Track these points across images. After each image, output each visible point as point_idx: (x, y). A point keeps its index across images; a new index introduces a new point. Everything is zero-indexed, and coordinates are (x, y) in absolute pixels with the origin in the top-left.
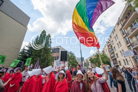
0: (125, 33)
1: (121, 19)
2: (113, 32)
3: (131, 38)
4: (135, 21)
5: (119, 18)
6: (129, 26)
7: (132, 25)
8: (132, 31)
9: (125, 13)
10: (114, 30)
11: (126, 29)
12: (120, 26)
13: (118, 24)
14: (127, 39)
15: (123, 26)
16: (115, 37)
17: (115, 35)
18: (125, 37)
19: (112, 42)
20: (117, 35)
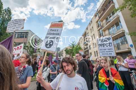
0: (100, 26)
1: (100, 11)
2: (90, 24)
3: (104, 31)
4: (111, 14)
5: (98, 9)
6: (105, 19)
7: (107, 18)
8: (106, 24)
9: (104, 4)
10: (92, 22)
11: (102, 21)
12: (97, 18)
13: (96, 16)
14: (101, 32)
15: (100, 18)
16: (91, 29)
17: (91, 27)
18: (99, 30)
19: (88, 34)
20: (93, 27)
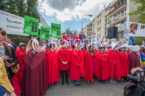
0: (108, 20)
2: (98, 16)
3: (111, 26)
6: (114, 15)
8: (115, 21)
10: (100, 14)
11: (111, 17)
12: (108, 12)
13: (106, 10)
15: (110, 13)
16: (98, 22)
18: (106, 24)
19: (93, 25)
20: (100, 20)
